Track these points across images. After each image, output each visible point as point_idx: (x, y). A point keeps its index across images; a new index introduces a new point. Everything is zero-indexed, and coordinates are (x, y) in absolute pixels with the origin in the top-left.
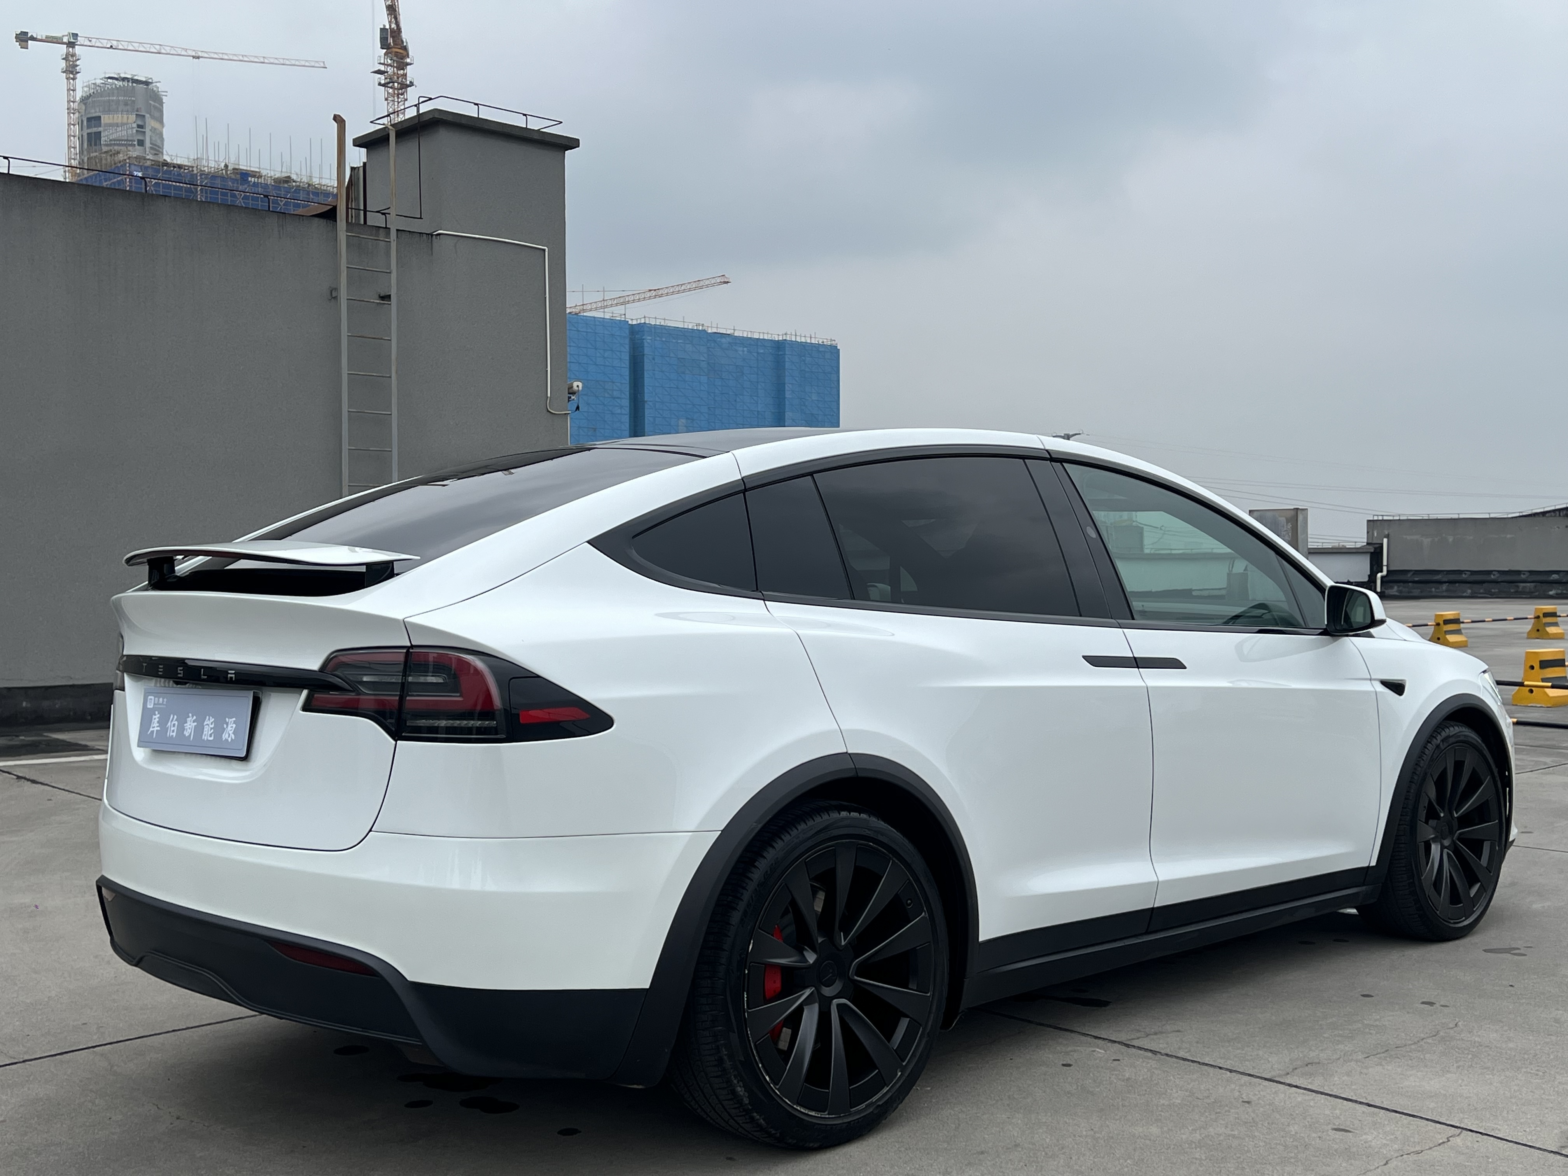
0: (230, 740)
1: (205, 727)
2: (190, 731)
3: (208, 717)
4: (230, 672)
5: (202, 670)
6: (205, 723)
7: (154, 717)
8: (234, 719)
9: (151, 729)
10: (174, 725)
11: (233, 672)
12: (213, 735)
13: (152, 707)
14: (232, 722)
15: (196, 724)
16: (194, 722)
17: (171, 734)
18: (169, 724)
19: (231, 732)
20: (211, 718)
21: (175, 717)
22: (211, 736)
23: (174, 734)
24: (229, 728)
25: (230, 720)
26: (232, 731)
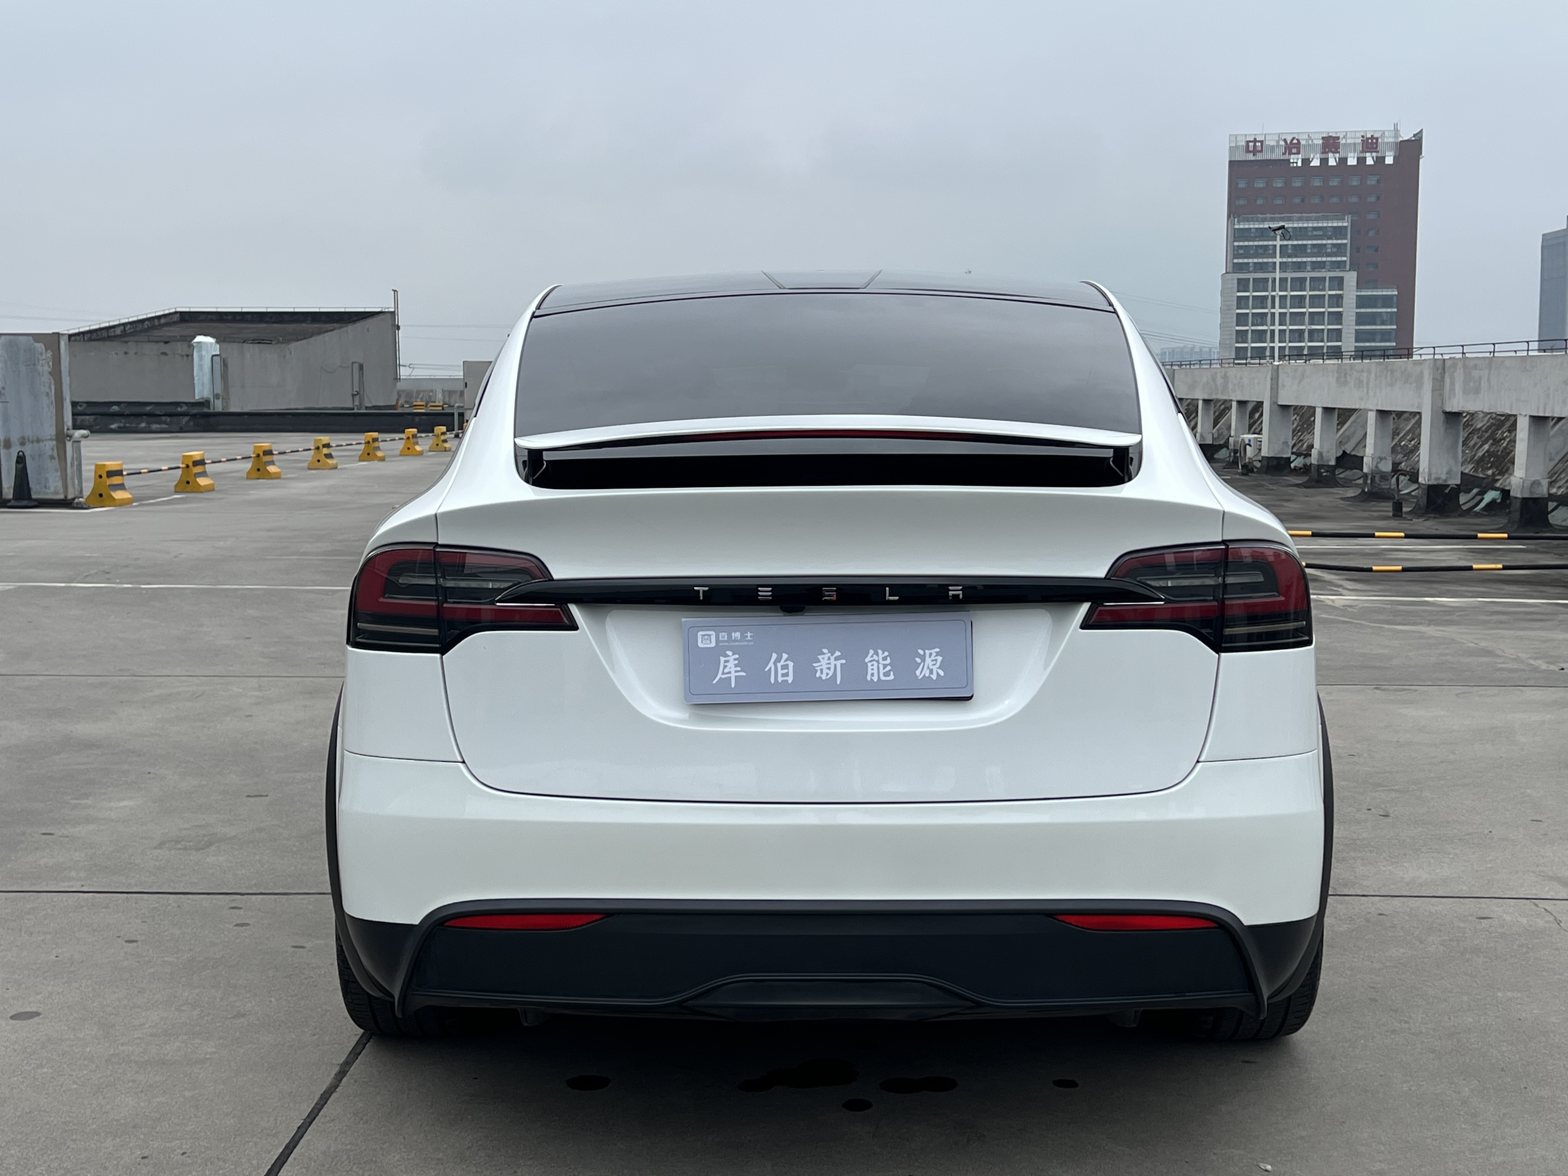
0: (934, 677)
1: (869, 664)
2: (831, 673)
3: (871, 652)
4: (950, 588)
5: (887, 589)
6: (867, 660)
7: (722, 659)
8: (937, 650)
9: (720, 675)
10: (785, 667)
11: (961, 587)
12: (892, 673)
13: (713, 644)
14: (934, 654)
15: (844, 661)
16: (836, 659)
17: (780, 679)
18: (771, 664)
19: (935, 668)
20: (880, 652)
21: (785, 656)
22: (886, 674)
23: (790, 679)
24: (928, 660)
25: (927, 652)
26: (938, 665)
